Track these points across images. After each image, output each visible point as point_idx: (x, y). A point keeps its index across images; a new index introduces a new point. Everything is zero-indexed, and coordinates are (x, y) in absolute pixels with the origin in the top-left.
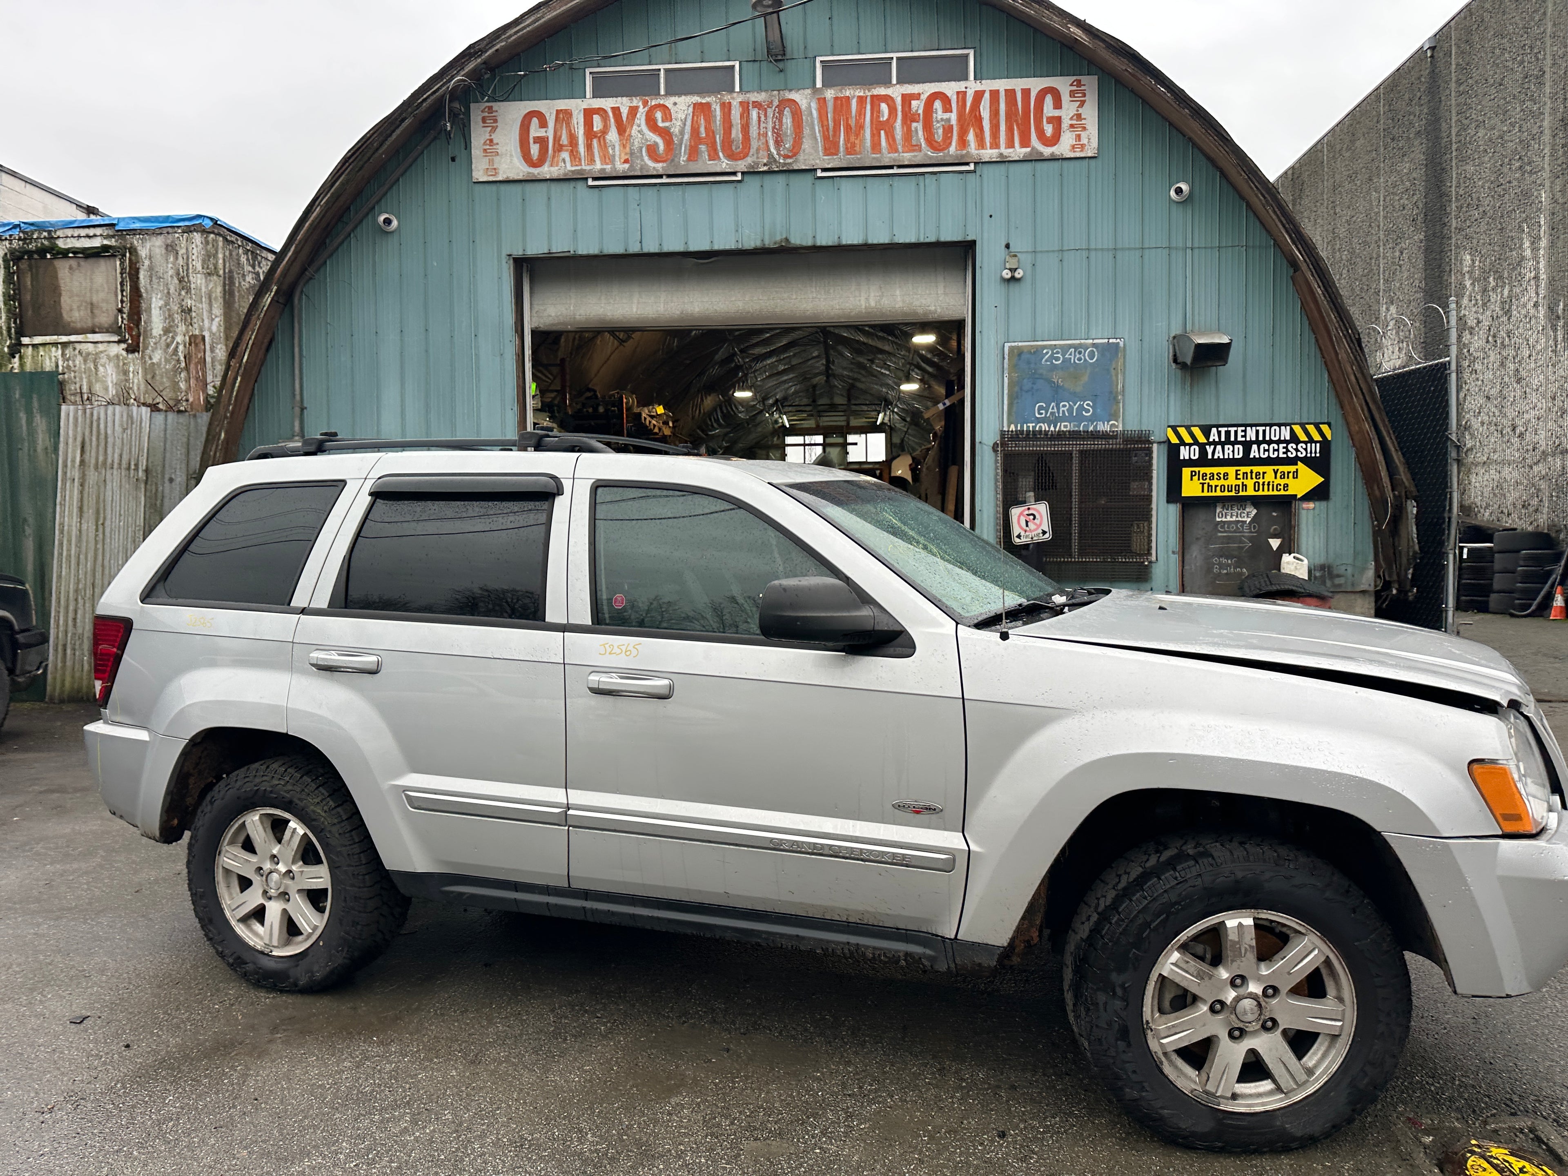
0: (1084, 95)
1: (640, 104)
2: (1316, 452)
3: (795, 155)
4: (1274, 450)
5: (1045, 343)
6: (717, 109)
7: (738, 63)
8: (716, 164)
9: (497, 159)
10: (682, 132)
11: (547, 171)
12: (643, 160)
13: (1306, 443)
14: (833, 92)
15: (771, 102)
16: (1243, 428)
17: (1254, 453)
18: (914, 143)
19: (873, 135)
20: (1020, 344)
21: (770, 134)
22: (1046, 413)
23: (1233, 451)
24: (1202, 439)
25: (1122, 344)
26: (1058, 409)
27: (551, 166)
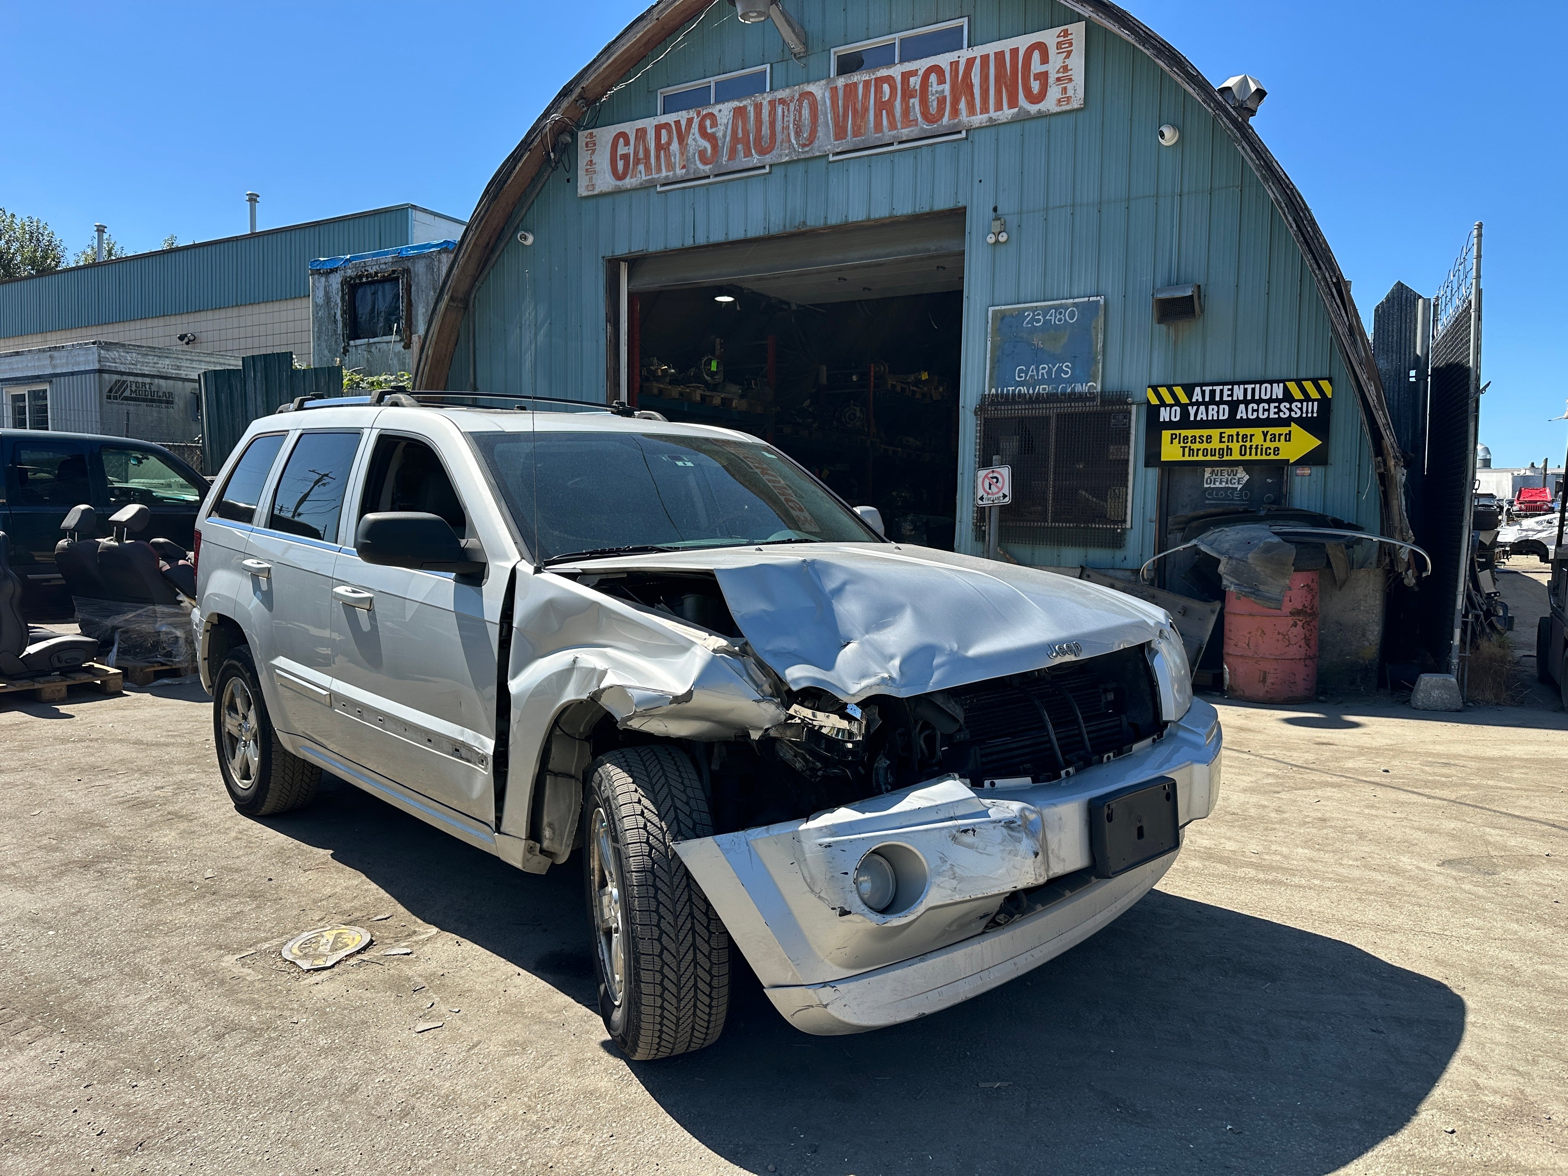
0: (1071, 44)
1: (695, 115)
2: (1312, 412)
3: (811, 143)
4: (1264, 410)
5: (1027, 305)
6: (751, 109)
7: (769, 65)
8: (749, 161)
9: (594, 176)
10: (725, 136)
11: (629, 182)
12: (695, 165)
13: (1301, 401)
14: (843, 80)
15: (793, 97)
16: (1230, 387)
17: (1241, 413)
18: (911, 118)
19: (876, 116)
20: (1003, 307)
21: (791, 126)
22: (1026, 376)
23: (1218, 412)
24: (1184, 400)
25: (1102, 302)
26: (1038, 372)
27: (632, 177)
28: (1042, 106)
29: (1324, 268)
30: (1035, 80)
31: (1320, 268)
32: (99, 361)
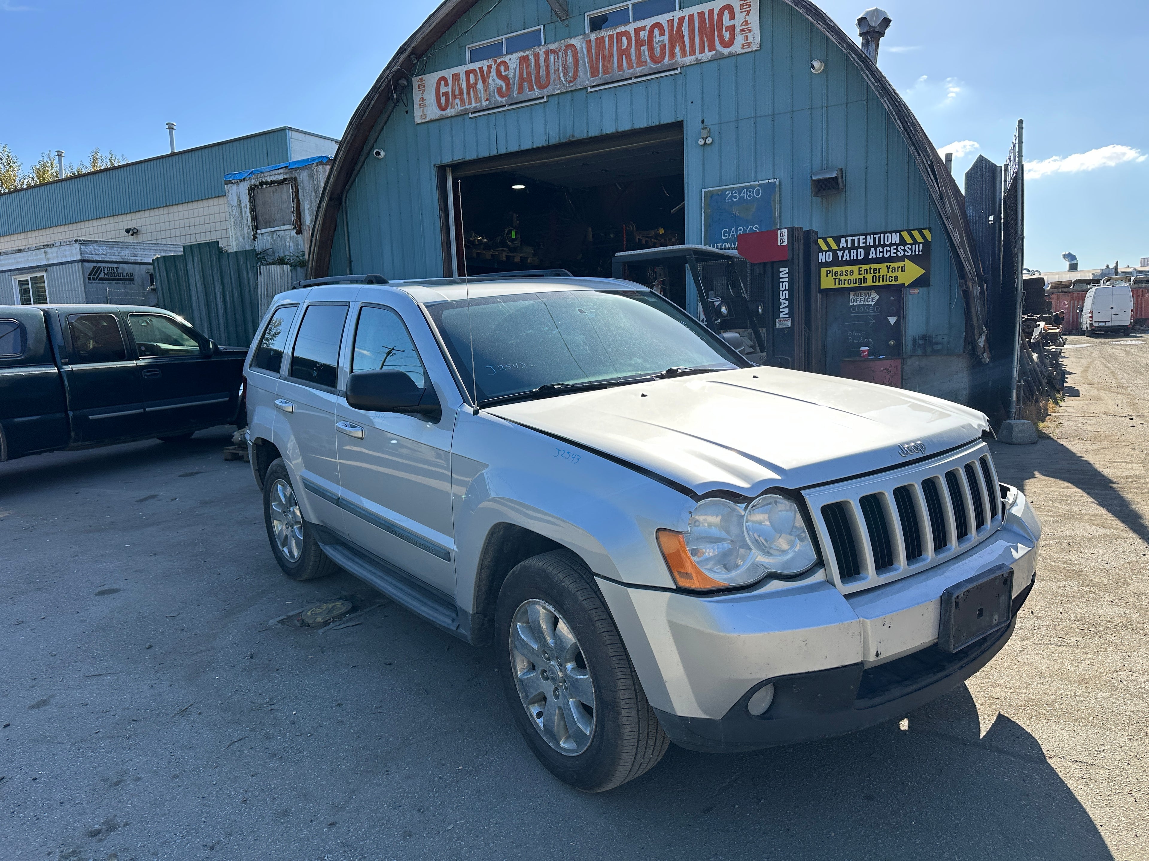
0: (750, 6)
1: (493, 63)
2: (919, 251)
3: (575, 79)
4: (887, 251)
5: (727, 187)
6: (532, 57)
7: (542, 27)
8: (533, 94)
9: (425, 109)
11: (450, 112)
12: (495, 98)
13: (911, 244)
14: (594, 35)
15: (561, 48)
16: (864, 237)
17: (872, 254)
18: (643, 60)
19: (618, 59)
20: (711, 189)
21: (560, 68)
22: (729, 235)
23: (857, 254)
24: (834, 247)
25: (777, 183)
26: (737, 233)
27: (451, 108)
28: (732, 49)
29: (922, 155)
30: (726, 31)
31: (919, 155)
32: (81, 254)
